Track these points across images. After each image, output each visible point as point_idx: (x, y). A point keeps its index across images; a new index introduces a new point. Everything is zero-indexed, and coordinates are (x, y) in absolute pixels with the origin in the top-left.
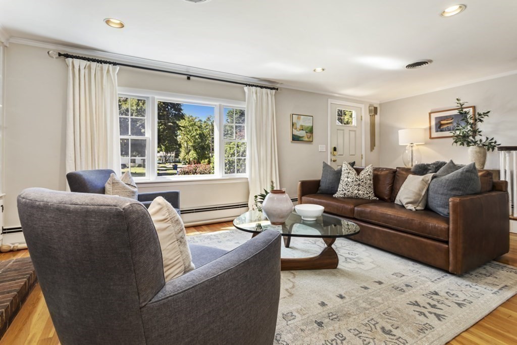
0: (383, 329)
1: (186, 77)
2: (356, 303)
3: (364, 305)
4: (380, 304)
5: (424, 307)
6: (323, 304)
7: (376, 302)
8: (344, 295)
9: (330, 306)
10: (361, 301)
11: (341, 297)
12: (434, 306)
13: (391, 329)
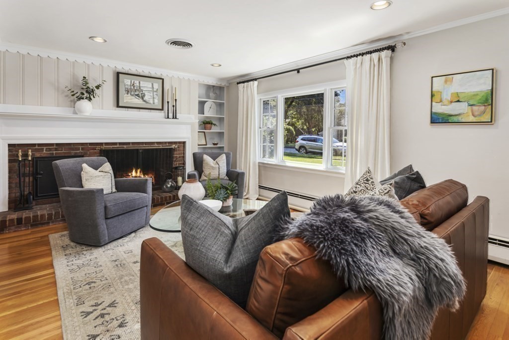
1: (296, 72)
5: (105, 309)
12: (102, 316)
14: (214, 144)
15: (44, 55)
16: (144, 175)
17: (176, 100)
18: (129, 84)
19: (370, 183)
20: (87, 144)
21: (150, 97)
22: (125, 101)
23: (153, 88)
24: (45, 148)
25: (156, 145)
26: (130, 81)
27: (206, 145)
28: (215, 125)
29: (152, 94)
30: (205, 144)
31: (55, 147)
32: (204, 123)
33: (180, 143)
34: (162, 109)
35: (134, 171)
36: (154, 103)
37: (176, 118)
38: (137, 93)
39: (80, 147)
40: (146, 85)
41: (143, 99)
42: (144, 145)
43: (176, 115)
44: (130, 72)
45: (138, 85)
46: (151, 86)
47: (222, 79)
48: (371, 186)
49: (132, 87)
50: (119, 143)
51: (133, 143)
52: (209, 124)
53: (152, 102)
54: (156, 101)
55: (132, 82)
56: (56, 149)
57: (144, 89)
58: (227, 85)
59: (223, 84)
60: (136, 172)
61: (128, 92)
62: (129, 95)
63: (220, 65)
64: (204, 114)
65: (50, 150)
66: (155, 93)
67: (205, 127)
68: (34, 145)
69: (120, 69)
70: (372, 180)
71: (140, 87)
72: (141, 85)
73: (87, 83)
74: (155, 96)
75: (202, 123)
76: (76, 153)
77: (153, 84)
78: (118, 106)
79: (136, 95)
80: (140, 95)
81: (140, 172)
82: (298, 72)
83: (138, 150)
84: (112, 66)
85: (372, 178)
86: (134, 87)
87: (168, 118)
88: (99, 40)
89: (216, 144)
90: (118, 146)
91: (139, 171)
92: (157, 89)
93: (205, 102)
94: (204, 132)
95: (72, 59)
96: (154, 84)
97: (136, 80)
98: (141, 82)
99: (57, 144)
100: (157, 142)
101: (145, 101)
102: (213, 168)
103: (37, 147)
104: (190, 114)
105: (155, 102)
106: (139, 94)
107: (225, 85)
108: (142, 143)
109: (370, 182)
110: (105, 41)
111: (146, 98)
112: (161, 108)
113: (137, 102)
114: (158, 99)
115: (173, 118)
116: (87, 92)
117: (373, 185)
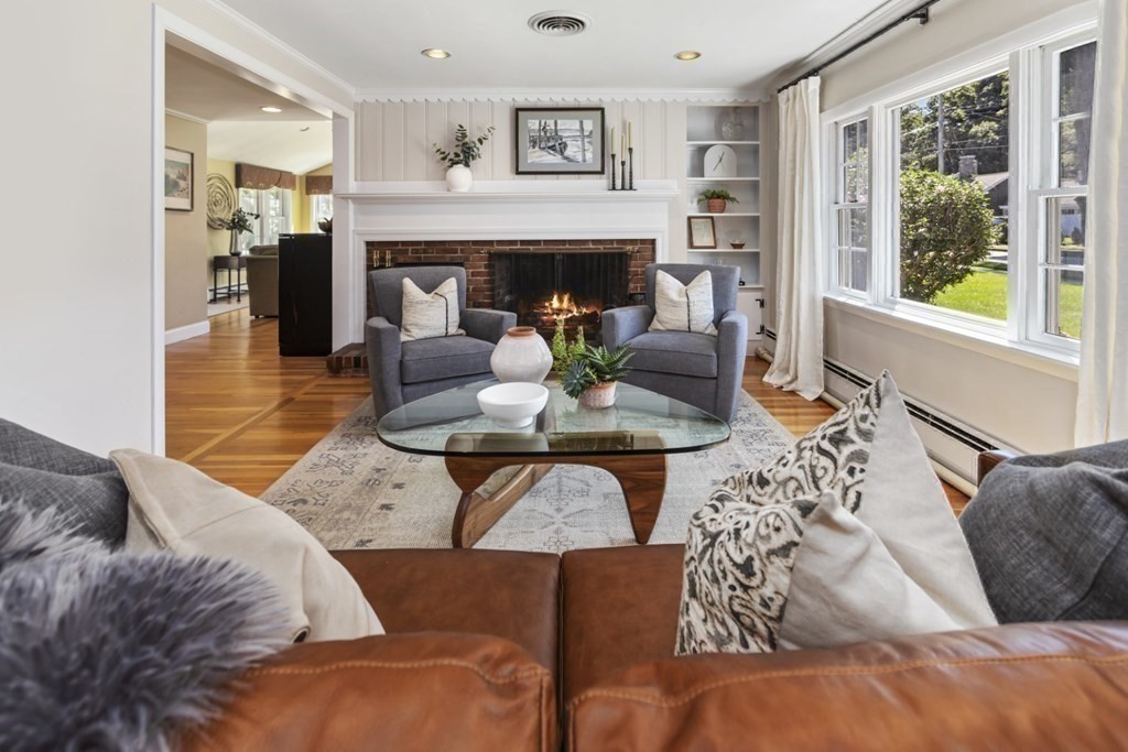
0: (304, 502)
2: (359, 511)
3: (346, 515)
4: (323, 529)
6: (399, 486)
7: (330, 530)
8: (385, 511)
9: (388, 489)
10: (353, 517)
11: (387, 507)
13: (295, 508)
14: (734, 246)
15: (409, 99)
16: (578, 307)
17: (630, 150)
18: (537, 127)
19: (841, 460)
20: (468, 242)
21: (576, 149)
22: (529, 161)
23: (582, 129)
24: (410, 248)
25: (591, 246)
26: (537, 122)
27: (715, 248)
28: (733, 200)
29: (580, 143)
30: (713, 244)
31: (423, 247)
32: (707, 197)
33: (643, 241)
34: (602, 172)
35: (555, 297)
36: (584, 161)
37: (631, 188)
38: (550, 144)
39: (459, 248)
40: (568, 126)
41: (562, 153)
42: (567, 246)
43: (631, 183)
44: (540, 105)
45: (553, 128)
46: (578, 127)
47: (748, 88)
48: (843, 474)
49: (542, 134)
50: (521, 241)
51: (546, 242)
52: (719, 197)
53: (580, 159)
54: (589, 156)
55: (543, 124)
56: (425, 251)
57: (566, 135)
58: (764, 100)
59: (753, 100)
60: (561, 300)
61: (534, 143)
62: (537, 148)
63: (698, 55)
64: (703, 176)
65: (416, 251)
66: (586, 140)
67: (709, 206)
68: (396, 243)
69: (521, 102)
70: (860, 444)
71: (556, 131)
72: (559, 128)
73: (464, 136)
74: (587, 146)
75: (703, 197)
76: (453, 258)
77: (581, 123)
78: (518, 173)
79: (549, 148)
80: (558, 147)
81: (570, 300)
82: (925, 18)
83: (553, 255)
84: (508, 99)
85: (866, 435)
86: (545, 133)
87: (614, 189)
88: (437, 54)
89: (741, 246)
90: (519, 247)
91: (566, 298)
92: (591, 132)
93: (708, 147)
94: (712, 218)
95: (446, 99)
96: (584, 122)
97: (552, 118)
98: (559, 122)
99: (427, 243)
100: (593, 241)
101: (566, 158)
102: (674, 304)
103: (400, 247)
104: (666, 178)
105: (587, 158)
106: (554, 146)
107: (759, 101)
108: (563, 242)
109: (847, 450)
110: (448, 55)
111: (568, 152)
112: (599, 169)
113: (551, 159)
114: (593, 153)
115: (623, 189)
116: (463, 152)
117: (851, 472)
